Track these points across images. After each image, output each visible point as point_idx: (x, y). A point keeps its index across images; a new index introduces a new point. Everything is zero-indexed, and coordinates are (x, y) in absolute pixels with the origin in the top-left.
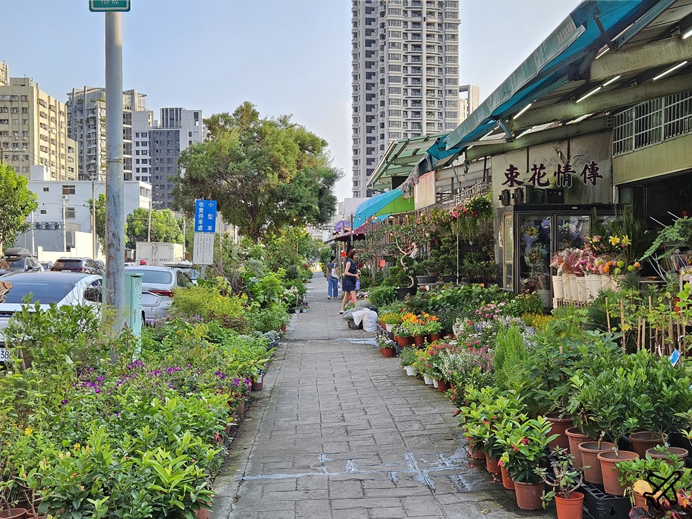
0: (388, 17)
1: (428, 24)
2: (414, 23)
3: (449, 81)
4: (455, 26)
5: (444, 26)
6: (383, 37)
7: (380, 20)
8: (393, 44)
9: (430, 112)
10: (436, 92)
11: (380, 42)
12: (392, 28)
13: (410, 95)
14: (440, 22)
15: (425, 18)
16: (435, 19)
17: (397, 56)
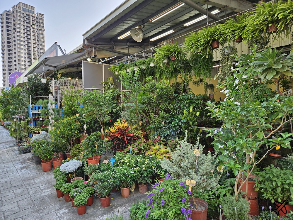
0: (16, 21)
1: (33, 28)
2: (27, 27)
3: (41, 49)
4: (43, 31)
5: (39, 30)
6: (14, 29)
7: (13, 23)
8: (19, 32)
9: (35, 59)
10: (37, 52)
11: (13, 31)
12: (18, 26)
13: (26, 51)
14: (37, 28)
15: (31, 25)
16: (35, 27)
17: (21, 36)
